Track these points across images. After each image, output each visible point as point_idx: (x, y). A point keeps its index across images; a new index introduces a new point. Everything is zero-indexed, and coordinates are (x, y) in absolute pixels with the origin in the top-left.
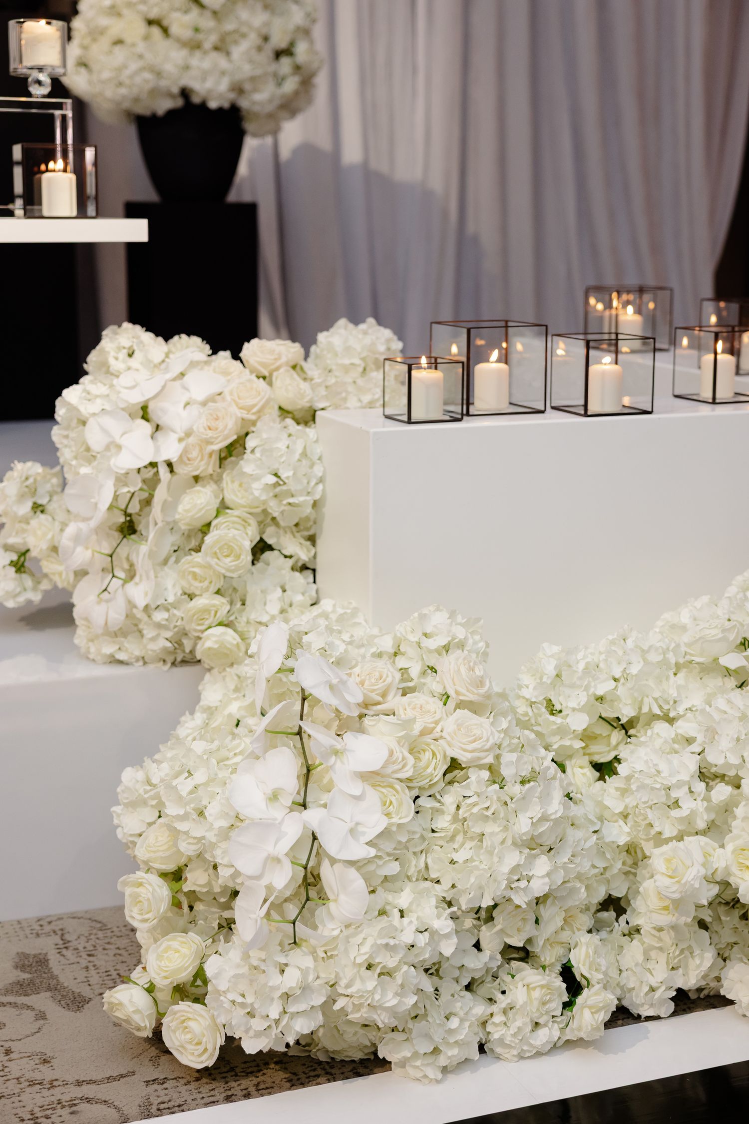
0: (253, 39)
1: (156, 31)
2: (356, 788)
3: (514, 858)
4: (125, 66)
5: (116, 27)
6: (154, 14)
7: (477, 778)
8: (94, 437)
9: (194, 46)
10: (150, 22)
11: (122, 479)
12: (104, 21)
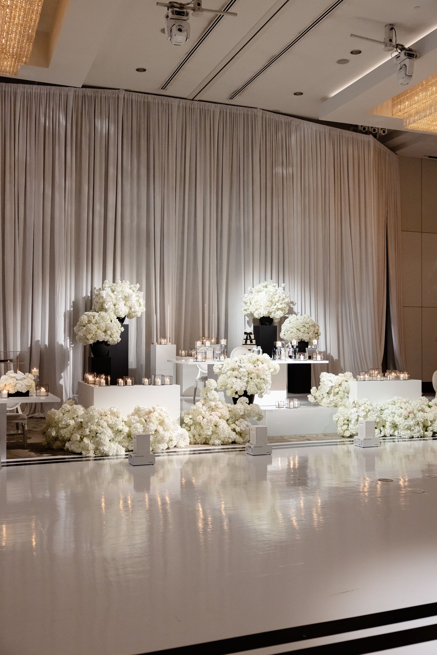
0: (312, 332)
1: (298, 331)
2: (362, 411)
3: (376, 418)
4: (293, 336)
5: (292, 330)
6: (298, 328)
7: (372, 411)
8: (326, 383)
9: (304, 333)
10: (297, 329)
11: (329, 387)
12: (290, 329)
